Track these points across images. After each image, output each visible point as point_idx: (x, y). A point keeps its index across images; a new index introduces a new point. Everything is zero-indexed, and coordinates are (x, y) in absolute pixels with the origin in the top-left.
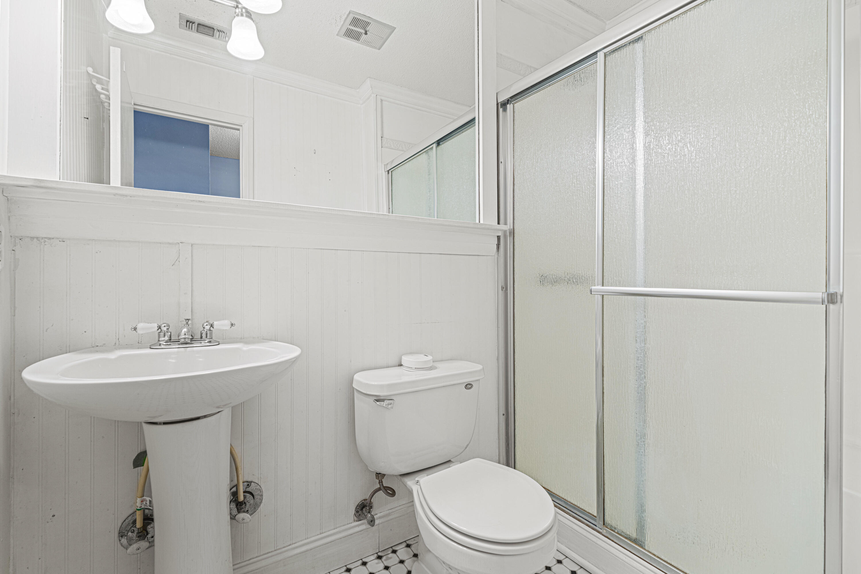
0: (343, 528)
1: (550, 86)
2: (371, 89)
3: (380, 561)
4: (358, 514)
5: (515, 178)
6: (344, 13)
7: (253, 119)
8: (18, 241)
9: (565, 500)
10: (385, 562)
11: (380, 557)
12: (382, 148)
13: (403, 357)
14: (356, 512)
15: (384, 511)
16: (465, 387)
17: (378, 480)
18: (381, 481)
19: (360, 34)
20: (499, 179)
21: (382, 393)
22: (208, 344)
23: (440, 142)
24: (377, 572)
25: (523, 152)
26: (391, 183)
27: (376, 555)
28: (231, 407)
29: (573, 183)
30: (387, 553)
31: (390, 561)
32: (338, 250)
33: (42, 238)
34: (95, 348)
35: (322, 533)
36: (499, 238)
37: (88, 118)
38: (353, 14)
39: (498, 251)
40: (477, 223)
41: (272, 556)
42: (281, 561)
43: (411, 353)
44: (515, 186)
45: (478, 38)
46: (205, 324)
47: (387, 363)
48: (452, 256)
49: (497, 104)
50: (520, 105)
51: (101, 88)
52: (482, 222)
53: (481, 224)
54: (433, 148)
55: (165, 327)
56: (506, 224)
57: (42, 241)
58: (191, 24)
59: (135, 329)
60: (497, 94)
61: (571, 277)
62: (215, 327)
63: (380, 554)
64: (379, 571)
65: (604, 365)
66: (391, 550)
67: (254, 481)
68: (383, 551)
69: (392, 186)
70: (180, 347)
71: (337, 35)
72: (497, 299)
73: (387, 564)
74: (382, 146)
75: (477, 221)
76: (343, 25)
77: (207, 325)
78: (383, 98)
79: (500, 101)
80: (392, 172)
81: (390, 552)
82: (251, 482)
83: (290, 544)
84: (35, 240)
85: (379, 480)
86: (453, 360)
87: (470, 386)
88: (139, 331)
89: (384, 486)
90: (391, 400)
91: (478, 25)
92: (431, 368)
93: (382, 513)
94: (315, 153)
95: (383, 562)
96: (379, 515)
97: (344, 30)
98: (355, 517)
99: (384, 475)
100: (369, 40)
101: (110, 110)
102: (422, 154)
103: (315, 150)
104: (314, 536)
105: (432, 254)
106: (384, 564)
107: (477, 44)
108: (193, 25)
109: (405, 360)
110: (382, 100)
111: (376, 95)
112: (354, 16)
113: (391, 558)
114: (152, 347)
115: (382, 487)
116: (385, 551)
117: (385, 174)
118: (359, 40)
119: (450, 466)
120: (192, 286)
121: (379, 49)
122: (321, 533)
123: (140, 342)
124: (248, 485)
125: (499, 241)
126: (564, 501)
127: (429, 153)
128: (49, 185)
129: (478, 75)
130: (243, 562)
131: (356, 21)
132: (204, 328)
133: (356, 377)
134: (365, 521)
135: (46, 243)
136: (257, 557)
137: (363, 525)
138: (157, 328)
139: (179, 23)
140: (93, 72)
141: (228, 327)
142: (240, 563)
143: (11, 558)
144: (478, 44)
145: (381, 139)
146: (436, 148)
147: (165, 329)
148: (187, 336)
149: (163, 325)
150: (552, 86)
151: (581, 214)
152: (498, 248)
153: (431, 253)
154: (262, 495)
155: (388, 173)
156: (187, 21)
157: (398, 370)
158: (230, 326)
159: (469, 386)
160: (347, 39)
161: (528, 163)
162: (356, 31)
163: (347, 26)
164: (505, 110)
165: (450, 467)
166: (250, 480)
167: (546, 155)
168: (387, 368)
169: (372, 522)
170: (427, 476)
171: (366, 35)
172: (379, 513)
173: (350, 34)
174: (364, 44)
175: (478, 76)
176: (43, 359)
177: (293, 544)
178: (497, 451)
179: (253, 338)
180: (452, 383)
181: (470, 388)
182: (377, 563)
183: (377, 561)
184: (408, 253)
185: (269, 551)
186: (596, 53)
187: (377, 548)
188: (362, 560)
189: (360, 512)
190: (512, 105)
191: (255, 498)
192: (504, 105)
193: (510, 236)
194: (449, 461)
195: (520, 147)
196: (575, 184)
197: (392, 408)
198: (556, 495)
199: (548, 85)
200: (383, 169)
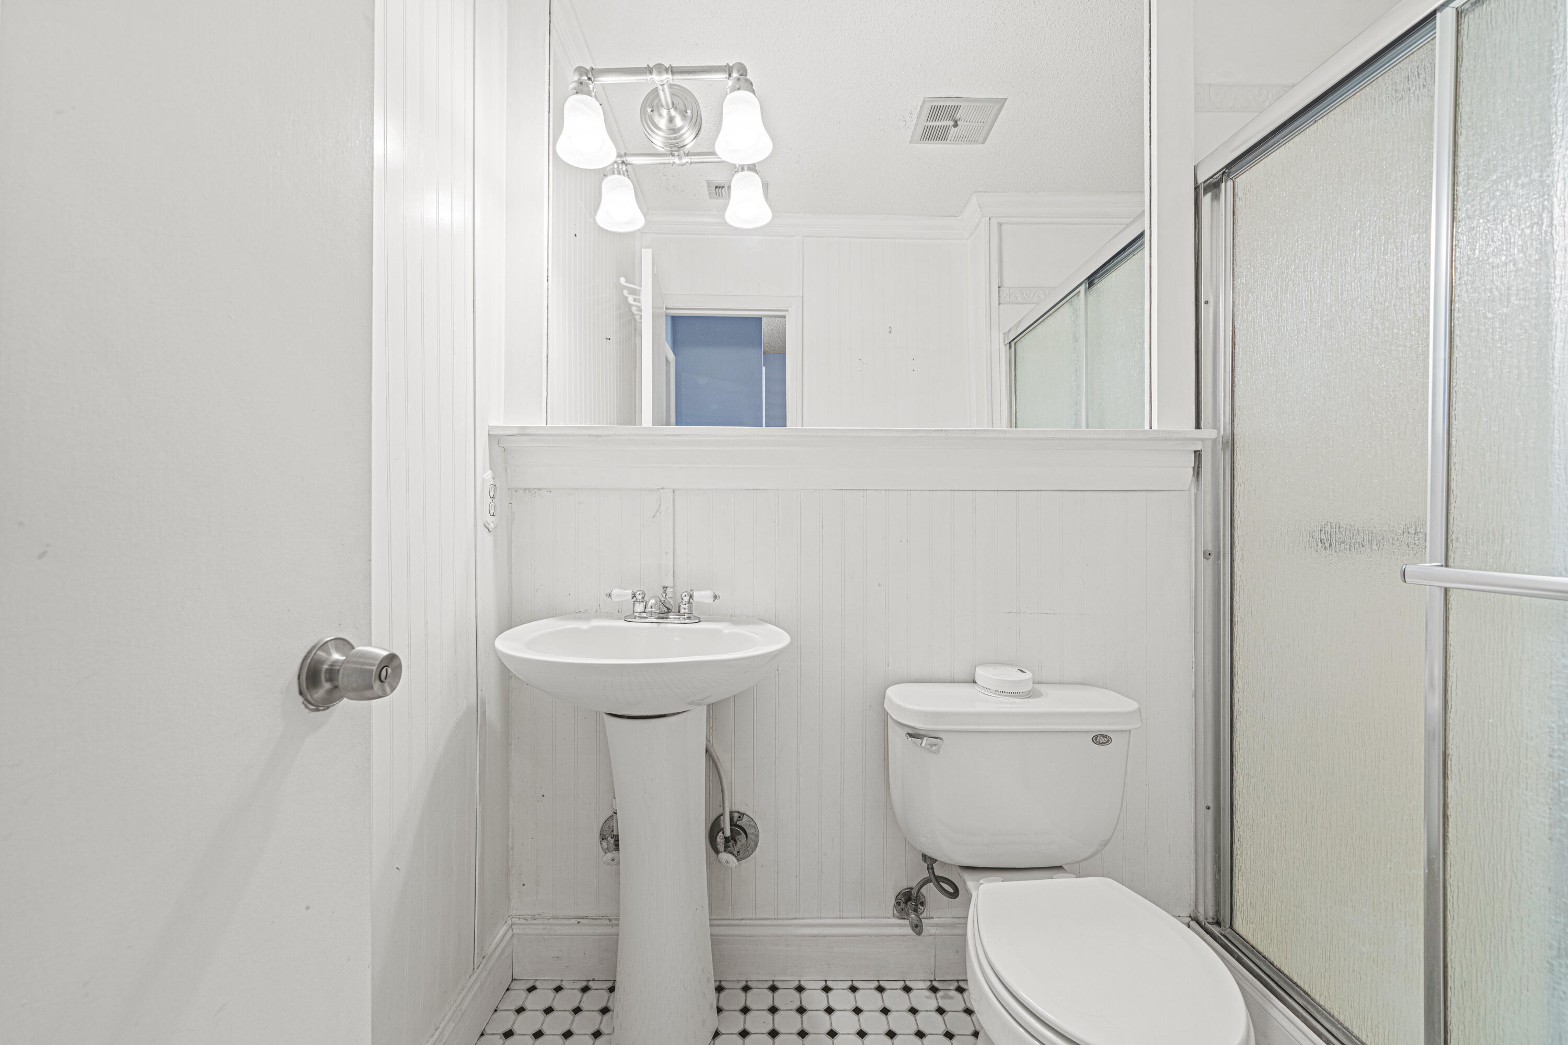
0: (875, 921)
1: (1315, 121)
2: (979, 209)
3: (933, 995)
4: (899, 907)
5: (1237, 330)
6: (915, 105)
7: (803, 297)
8: (514, 493)
9: (1347, 1029)
10: (940, 1000)
11: (934, 990)
12: (1000, 305)
13: (977, 670)
14: (897, 903)
15: (946, 918)
16: (1093, 739)
17: (926, 865)
18: (930, 867)
19: (947, 128)
20: (1200, 336)
21: (920, 725)
22: (687, 621)
23: (1094, 280)
24: (922, 1011)
25: (1254, 275)
26: (1013, 364)
27: (929, 983)
28: (706, 706)
29: (1372, 328)
30: (947, 988)
31: (948, 1001)
32: (868, 491)
33: (533, 489)
34: (580, 614)
35: (843, 918)
36: (1198, 454)
37: (609, 339)
38: (929, 101)
39: (1198, 481)
40: (1146, 431)
41: (770, 926)
42: (782, 936)
43: (997, 664)
44: (1236, 346)
45: (1150, 70)
46: (684, 594)
47: (951, 676)
48: (1086, 493)
49: (1195, 188)
50: (1245, 179)
51: (633, 299)
52: (1155, 427)
53: (1155, 431)
54: (1081, 292)
55: (640, 595)
56: (1215, 426)
57: (534, 492)
58: (720, 190)
59: (610, 595)
60: (1195, 168)
61: (1366, 538)
62: (694, 598)
63: (935, 984)
64: (926, 1011)
65: (1449, 751)
66: (955, 985)
67: (747, 813)
68: (942, 982)
69: (1015, 369)
70: (658, 621)
71: (911, 142)
72: (1194, 576)
73: (944, 1004)
74: (999, 302)
75: (1147, 427)
76: (916, 125)
77: (686, 596)
78: (1002, 220)
79: (1201, 180)
80: (1016, 344)
81: (952, 988)
82: (744, 814)
83: (795, 917)
84: (528, 490)
85: (928, 865)
86: (1086, 685)
87: (1103, 740)
88: (614, 599)
89: (936, 875)
90: (937, 738)
91: (1150, 46)
92: (1029, 695)
93: (941, 919)
94: (890, 332)
95: (937, 999)
96: (935, 921)
97: (920, 130)
98: (895, 910)
99: (936, 860)
100: (963, 133)
101: (641, 323)
102: (1062, 305)
103: (890, 327)
104: (830, 918)
105: (1042, 492)
106: (938, 1003)
107: (1148, 81)
108: (723, 190)
109: (981, 674)
110: (1000, 225)
111: (990, 218)
112: (931, 104)
113: (952, 998)
114: (626, 619)
115: (932, 877)
116: (945, 983)
117: (1004, 349)
118: (946, 139)
119: (1054, 877)
120: (674, 544)
121: (983, 143)
122: (841, 917)
123: (620, 611)
124: (739, 817)
125: (1199, 461)
126: (1343, 1032)
127: (1074, 303)
128: (530, 432)
129: (1149, 142)
130: (733, 919)
131: (936, 112)
132: (682, 599)
133: (890, 692)
134: (907, 922)
135: (536, 495)
136: (751, 919)
137: (903, 928)
138: (631, 596)
139: (708, 193)
140: (626, 282)
141: (710, 600)
142: (729, 919)
143: (510, 828)
144: (1150, 82)
145: (999, 291)
146: (1085, 290)
147: (639, 597)
148: (653, 610)
149: (638, 593)
150: (1321, 120)
151: (1394, 396)
152: (1198, 473)
153: (1041, 490)
154: (757, 836)
155: (1010, 348)
156: (716, 187)
157: (967, 689)
158: (713, 599)
159: (1101, 739)
160: (928, 144)
161: (1264, 296)
162: (940, 127)
163: (924, 123)
164: (1216, 197)
165: (1052, 878)
166: (742, 811)
167: (1306, 273)
168: (951, 682)
169: (917, 928)
170: (1002, 881)
171: (957, 128)
172: (937, 918)
173: (931, 135)
174: (954, 142)
175: (1150, 145)
176: (534, 621)
177: (799, 919)
178: (1193, 876)
179: (748, 616)
180: (1064, 728)
181: (1103, 744)
182: (927, 997)
183: (928, 993)
184: (993, 492)
185: (767, 917)
186: (1433, 14)
187: (932, 973)
188: (905, 982)
189: (903, 905)
190: (1229, 183)
191: (748, 838)
192: (1213, 186)
193: (1224, 450)
194: (1059, 868)
195: (1247, 265)
196: (1377, 328)
197: (938, 752)
198: (1324, 1009)
199: (1312, 121)
200: (1002, 341)
